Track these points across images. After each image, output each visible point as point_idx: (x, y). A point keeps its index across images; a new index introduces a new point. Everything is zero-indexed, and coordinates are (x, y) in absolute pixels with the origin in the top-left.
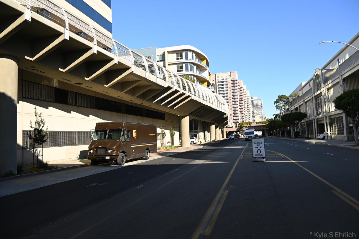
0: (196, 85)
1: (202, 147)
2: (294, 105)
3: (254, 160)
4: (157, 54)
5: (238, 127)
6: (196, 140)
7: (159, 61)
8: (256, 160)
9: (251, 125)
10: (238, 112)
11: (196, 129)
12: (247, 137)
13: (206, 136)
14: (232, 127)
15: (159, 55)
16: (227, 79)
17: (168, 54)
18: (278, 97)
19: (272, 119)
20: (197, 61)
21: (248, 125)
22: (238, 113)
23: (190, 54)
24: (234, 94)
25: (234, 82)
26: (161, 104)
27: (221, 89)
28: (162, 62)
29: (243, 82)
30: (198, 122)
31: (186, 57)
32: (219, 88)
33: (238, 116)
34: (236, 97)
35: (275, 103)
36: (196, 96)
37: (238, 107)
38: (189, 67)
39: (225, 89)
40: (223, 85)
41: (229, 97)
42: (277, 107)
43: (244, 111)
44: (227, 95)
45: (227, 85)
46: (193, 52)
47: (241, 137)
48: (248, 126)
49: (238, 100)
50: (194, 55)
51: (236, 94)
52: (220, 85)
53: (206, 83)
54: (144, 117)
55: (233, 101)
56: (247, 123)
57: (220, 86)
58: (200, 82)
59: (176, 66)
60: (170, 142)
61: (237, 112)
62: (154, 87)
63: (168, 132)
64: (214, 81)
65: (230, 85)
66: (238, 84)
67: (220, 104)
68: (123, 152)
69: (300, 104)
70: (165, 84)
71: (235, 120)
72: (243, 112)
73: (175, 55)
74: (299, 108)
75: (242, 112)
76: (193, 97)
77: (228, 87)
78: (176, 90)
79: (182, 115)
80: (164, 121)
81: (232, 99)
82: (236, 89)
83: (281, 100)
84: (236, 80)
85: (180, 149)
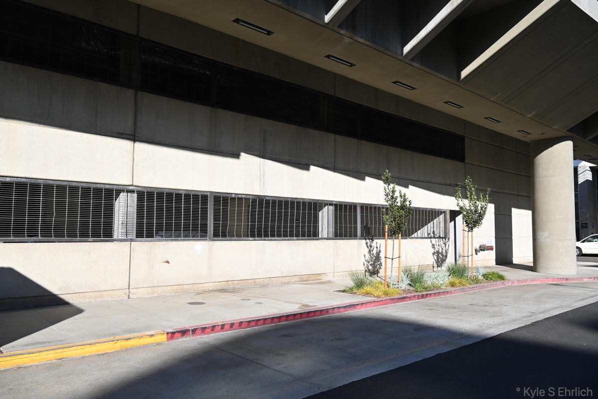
60: (491, 248)
85: (516, 284)
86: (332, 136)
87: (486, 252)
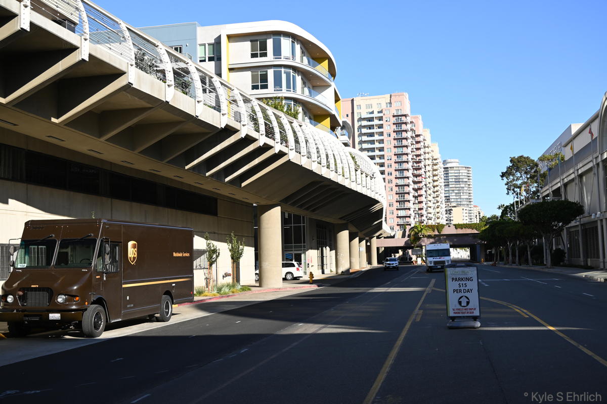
0: (300, 126)
1: (314, 287)
2: (551, 182)
3: (450, 323)
4: (199, 41)
5: (409, 236)
6: (298, 269)
7: (204, 61)
8: (456, 323)
9: (442, 233)
10: (410, 197)
11: (298, 240)
12: (431, 262)
13: (325, 258)
14: (393, 237)
15: (204, 45)
16: (381, 112)
17: (229, 42)
18: (511, 161)
19: (495, 217)
20: (303, 63)
21: (434, 231)
22: (409, 201)
23: (286, 43)
24: (399, 151)
25: (400, 121)
26: (207, 174)
27: (365, 138)
28: (213, 63)
29: (422, 120)
30: (304, 223)
31: (277, 52)
32: (361, 135)
33: (409, 209)
34: (404, 158)
35: (503, 175)
36: (300, 153)
37: (408, 186)
38: (284, 77)
39: (377, 137)
40: (370, 127)
41: (386, 157)
42: (511, 187)
43: (424, 196)
44: (382, 153)
45: (381, 126)
46: (295, 38)
47: (416, 262)
48: (436, 236)
49: (409, 166)
50: (298, 47)
51: (405, 150)
52: (365, 127)
53: (328, 121)
54: (161, 208)
55: (396, 170)
56: (432, 227)
57: (364, 131)
58: (312, 117)
59: (248, 74)
60: (229, 275)
61: (407, 197)
62: (189, 128)
63: (224, 249)
64: (347, 116)
65: (389, 128)
66: (409, 127)
67: (364, 175)
68: (99, 301)
69: (566, 180)
70: (219, 121)
71: (400, 217)
72: (423, 199)
73: (247, 45)
74: (562, 190)
75: (420, 199)
76: (292, 156)
77: (385, 134)
78: (247, 135)
79: (263, 203)
80: (216, 217)
81: (393, 165)
82: (404, 139)
83: (518, 170)
84: (405, 116)
85: (257, 292)
86: (166, 209)
87: (228, 277)
